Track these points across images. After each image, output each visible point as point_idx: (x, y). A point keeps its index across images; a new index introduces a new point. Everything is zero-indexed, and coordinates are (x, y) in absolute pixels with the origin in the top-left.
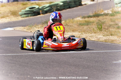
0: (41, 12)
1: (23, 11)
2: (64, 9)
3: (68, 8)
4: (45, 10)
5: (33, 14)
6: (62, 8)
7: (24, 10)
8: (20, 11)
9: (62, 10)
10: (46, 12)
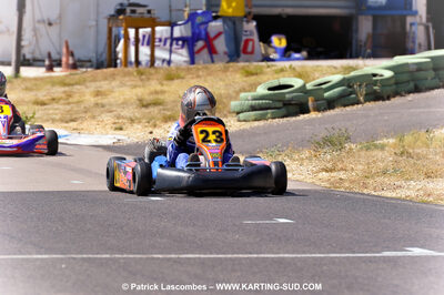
0: (310, 103)
1: (246, 98)
2: (397, 94)
3: (409, 92)
4: (326, 94)
5: (283, 111)
6: (389, 90)
7: (250, 95)
8: (236, 99)
9: (388, 98)
10: (330, 104)
